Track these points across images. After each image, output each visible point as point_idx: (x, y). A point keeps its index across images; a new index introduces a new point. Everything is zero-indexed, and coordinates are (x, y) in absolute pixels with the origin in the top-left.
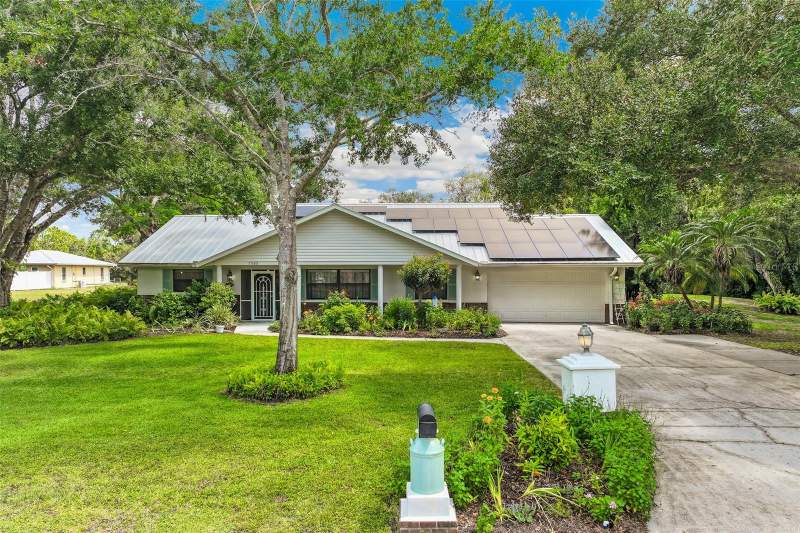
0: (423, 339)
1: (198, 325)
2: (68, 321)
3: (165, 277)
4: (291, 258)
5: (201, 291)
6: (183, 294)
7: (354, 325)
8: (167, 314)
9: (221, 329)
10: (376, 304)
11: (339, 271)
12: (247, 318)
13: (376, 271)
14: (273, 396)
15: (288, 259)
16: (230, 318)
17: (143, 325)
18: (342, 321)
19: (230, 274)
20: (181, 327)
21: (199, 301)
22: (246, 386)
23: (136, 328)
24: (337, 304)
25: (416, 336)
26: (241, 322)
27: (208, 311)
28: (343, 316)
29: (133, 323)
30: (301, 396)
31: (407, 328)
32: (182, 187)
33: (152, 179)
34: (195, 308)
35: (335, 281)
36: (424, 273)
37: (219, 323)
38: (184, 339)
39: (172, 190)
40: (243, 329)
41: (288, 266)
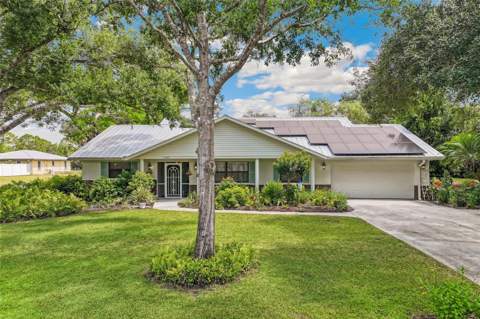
0: (294, 213)
1: (126, 203)
2: (22, 202)
3: (103, 167)
4: (210, 151)
5: (129, 177)
6: (116, 179)
7: (242, 203)
8: (104, 195)
9: (143, 205)
10: (254, 186)
11: (226, 163)
12: (162, 196)
13: (254, 163)
14: (195, 283)
15: (207, 153)
16: (150, 197)
17: (84, 203)
18: (233, 199)
19: (150, 165)
20: (113, 204)
21: (127, 185)
22: (168, 272)
23: (78, 206)
24: (228, 186)
25: (288, 210)
26: (158, 200)
27: (134, 192)
28: (233, 196)
29: (76, 203)
30: (221, 281)
31: (280, 205)
32: (113, 97)
33: (89, 91)
34: (124, 189)
35: (223, 170)
36: (293, 165)
37: (142, 201)
38: (116, 215)
39: (106, 100)
40: (159, 205)
41: (207, 158)
